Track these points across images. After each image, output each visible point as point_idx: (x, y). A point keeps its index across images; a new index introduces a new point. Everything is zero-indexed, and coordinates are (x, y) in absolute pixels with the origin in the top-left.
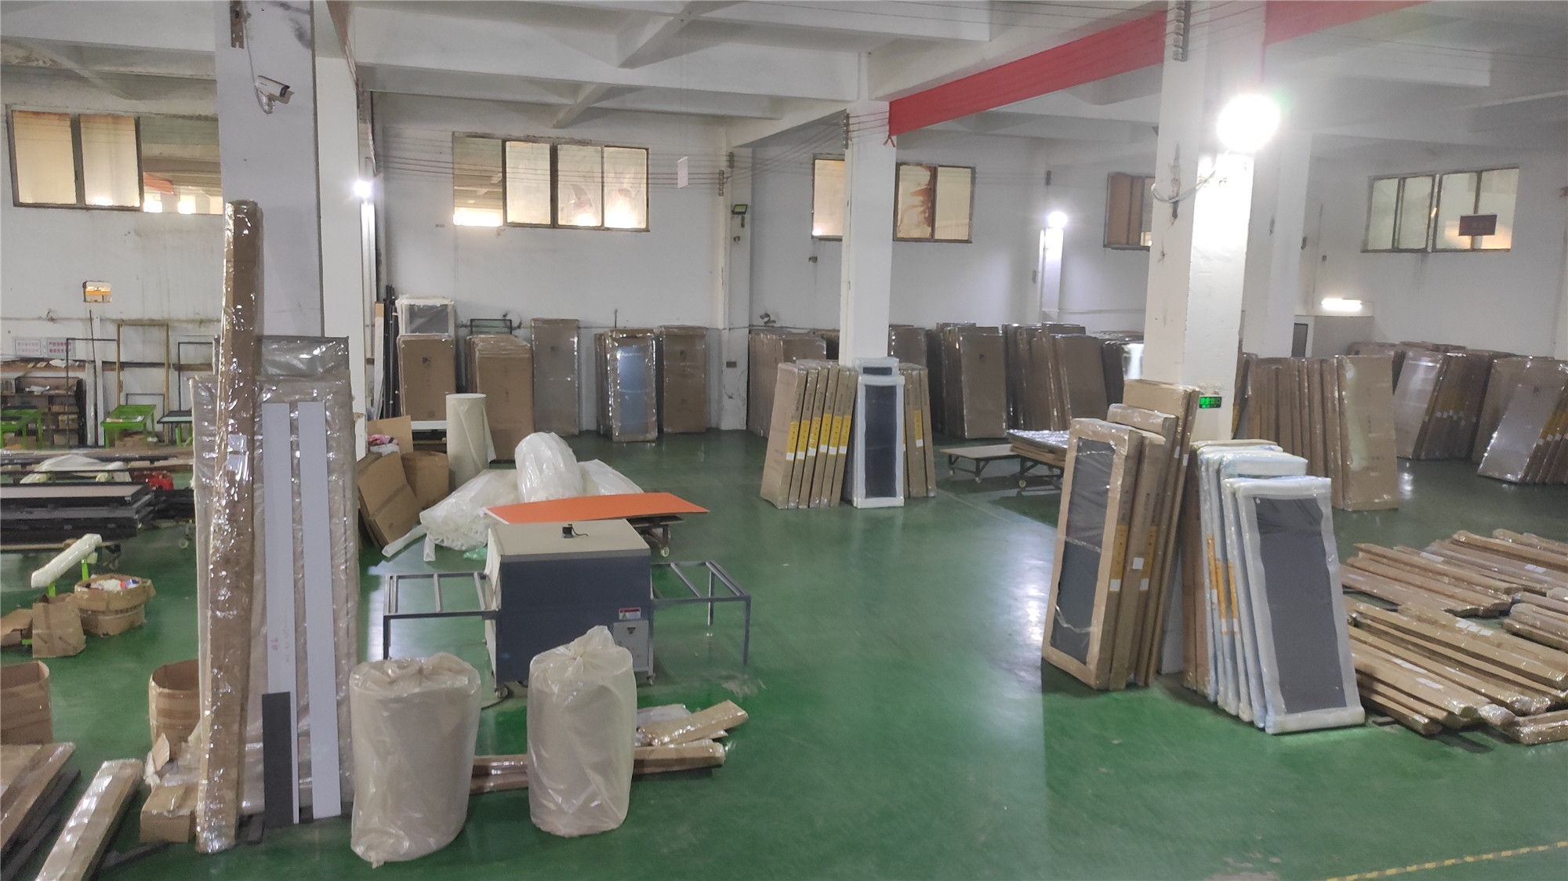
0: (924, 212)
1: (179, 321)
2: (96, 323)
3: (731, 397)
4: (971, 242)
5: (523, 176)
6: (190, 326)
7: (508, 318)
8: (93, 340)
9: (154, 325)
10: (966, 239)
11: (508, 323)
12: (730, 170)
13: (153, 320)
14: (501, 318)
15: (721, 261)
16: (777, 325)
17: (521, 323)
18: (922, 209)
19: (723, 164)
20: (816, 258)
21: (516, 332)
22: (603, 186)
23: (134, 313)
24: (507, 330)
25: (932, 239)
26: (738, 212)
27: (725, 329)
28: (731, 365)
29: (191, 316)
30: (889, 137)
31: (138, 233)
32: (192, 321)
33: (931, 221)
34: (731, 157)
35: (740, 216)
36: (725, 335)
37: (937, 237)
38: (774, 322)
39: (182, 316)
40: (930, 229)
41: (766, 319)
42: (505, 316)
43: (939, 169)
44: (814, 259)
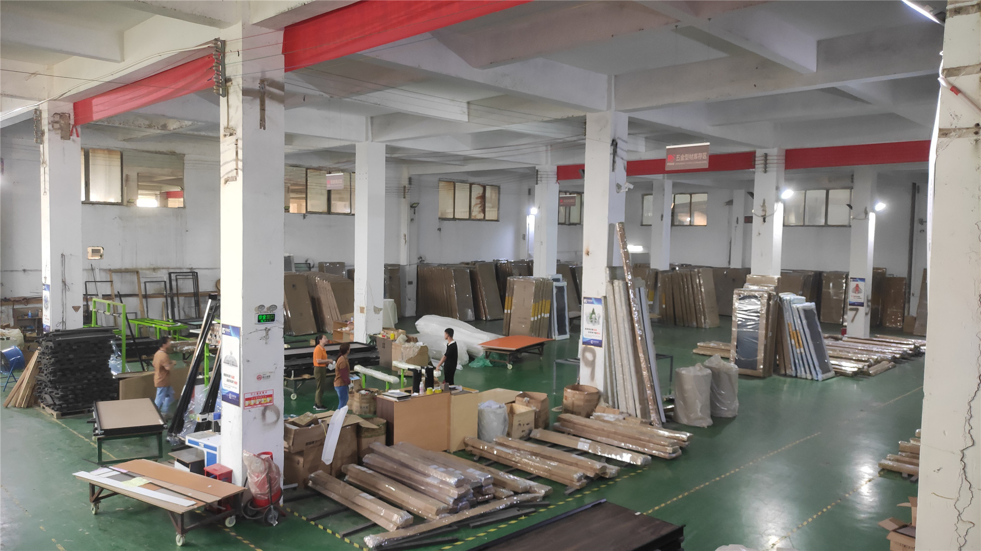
0: (480, 207)
1: (142, 269)
2: (97, 271)
3: (409, 300)
4: (499, 221)
5: (315, 187)
6: (148, 272)
7: (308, 262)
8: (95, 282)
10: (496, 219)
11: (308, 265)
12: (409, 186)
13: (127, 269)
14: (304, 262)
15: (404, 230)
16: (425, 262)
17: (314, 265)
18: (480, 205)
19: (405, 182)
20: (440, 229)
22: (351, 193)
23: (117, 265)
25: (484, 219)
26: (413, 206)
27: (407, 265)
28: (410, 283)
29: (148, 266)
30: (557, 181)
31: (120, 218)
32: (149, 269)
33: (484, 211)
34: (410, 179)
35: (413, 209)
36: (407, 268)
37: (487, 218)
38: (424, 261)
39: (144, 267)
40: (483, 215)
41: (421, 260)
42: (306, 261)
43: (487, 187)
44: (439, 229)
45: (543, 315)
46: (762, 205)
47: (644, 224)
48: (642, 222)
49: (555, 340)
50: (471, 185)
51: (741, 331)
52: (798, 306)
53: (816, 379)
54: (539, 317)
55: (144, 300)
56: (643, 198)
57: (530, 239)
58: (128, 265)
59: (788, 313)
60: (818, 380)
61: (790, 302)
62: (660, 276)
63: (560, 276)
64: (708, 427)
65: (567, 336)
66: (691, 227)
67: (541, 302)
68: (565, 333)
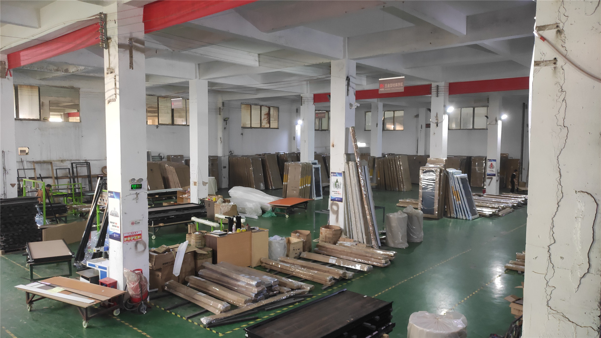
0: (267, 120)
1: (54, 161)
2: (25, 163)
3: (224, 178)
4: (279, 129)
5: (163, 108)
6: (58, 163)
7: (160, 155)
8: (24, 169)
9: (45, 163)
10: (277, 128)
11: (160, 157)
12: (223, 107)
13: (45, 161)
14: (158, 155)
15: (220, 134)
16: (233, 155)
17: (164, 157)
18: (267, 119)
19: (220, 105)
20: (243, 134)
21: (163, 160)
22: (186, 112)
23: (38, 159)
24: (160, 159)
25: (269, 128)
26: (225, 120)
27: (222, 156)
28: (225, 167)
29: (58, 159)
30: (314, 103)
31: (39, 129)
32: (59, 161)
33: (269, 123)
34: (223, 103)
35: (226, 121)
36: (223, 158)
37: (271, 127)
38: (233, 154)
39: (55, 159)
40: (269, 125)
41: (231, 153)
42: (159, 155)
43: (271, 107)
44: (242, 134)
45: (306, 185)
46: (436, 116)
47: (366, 129)
48: (365, 128)
49: (314, 200)
50: (261, 106)
51: (424, 192)
52: (457, 176)
53: (468, 219)
54: (304, 186)
55: (56, 181)
56: (365, 114)
57: (298, 140)
58: (45, 158)
59: (451, 180)
60: (469, 220)
61: (453, 174)
62: (376, 161)
63: (316, 161)
64: (406, 248)
65: (322, 198)
66: (394, 131)
67: (305, 177)
68: (320, 196)
